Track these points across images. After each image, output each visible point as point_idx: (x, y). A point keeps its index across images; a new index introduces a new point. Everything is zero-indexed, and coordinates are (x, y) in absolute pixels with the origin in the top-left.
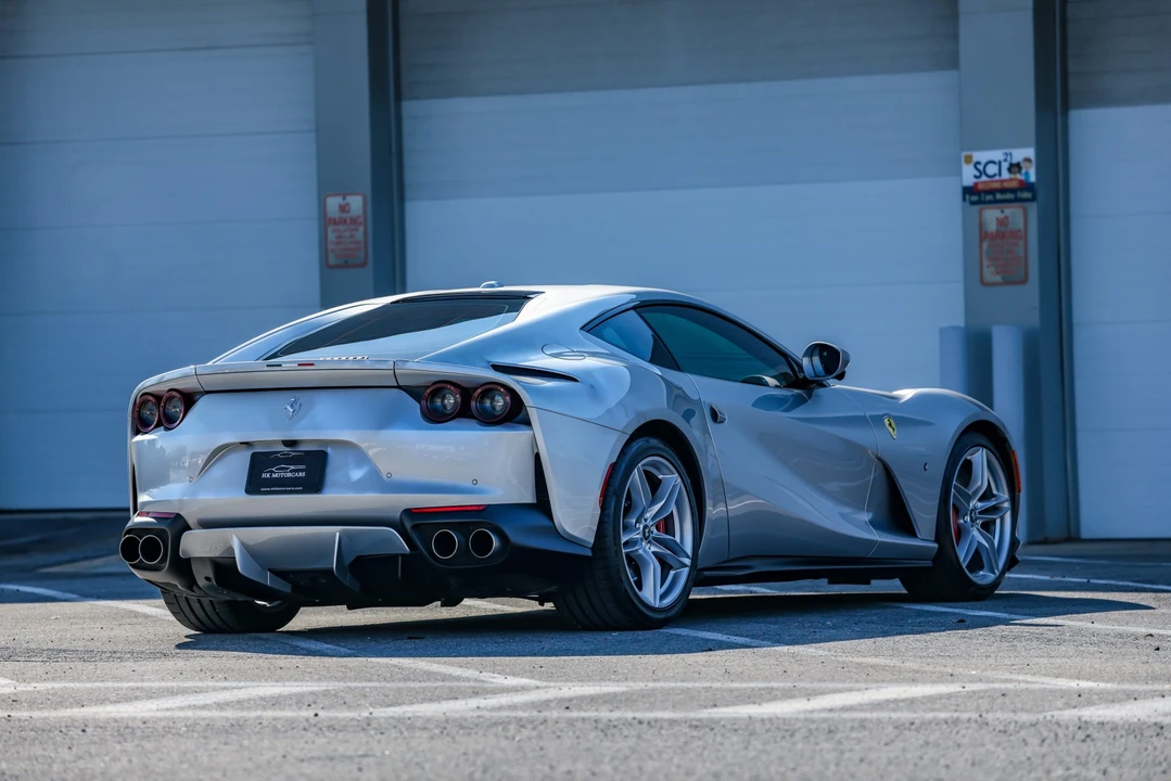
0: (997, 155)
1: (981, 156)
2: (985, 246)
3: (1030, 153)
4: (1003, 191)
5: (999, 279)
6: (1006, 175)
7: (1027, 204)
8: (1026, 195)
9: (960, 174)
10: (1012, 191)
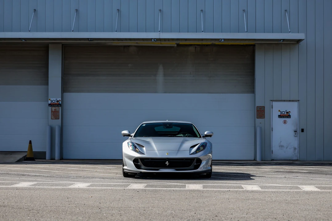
1: (52, 99)
2: (52, 113)
3: (60, 99)
4: (55, 105)
5: (54, 118)
6: (56, 102)
8: (59, 106)
9: (48, 102)
10: (57, 105)
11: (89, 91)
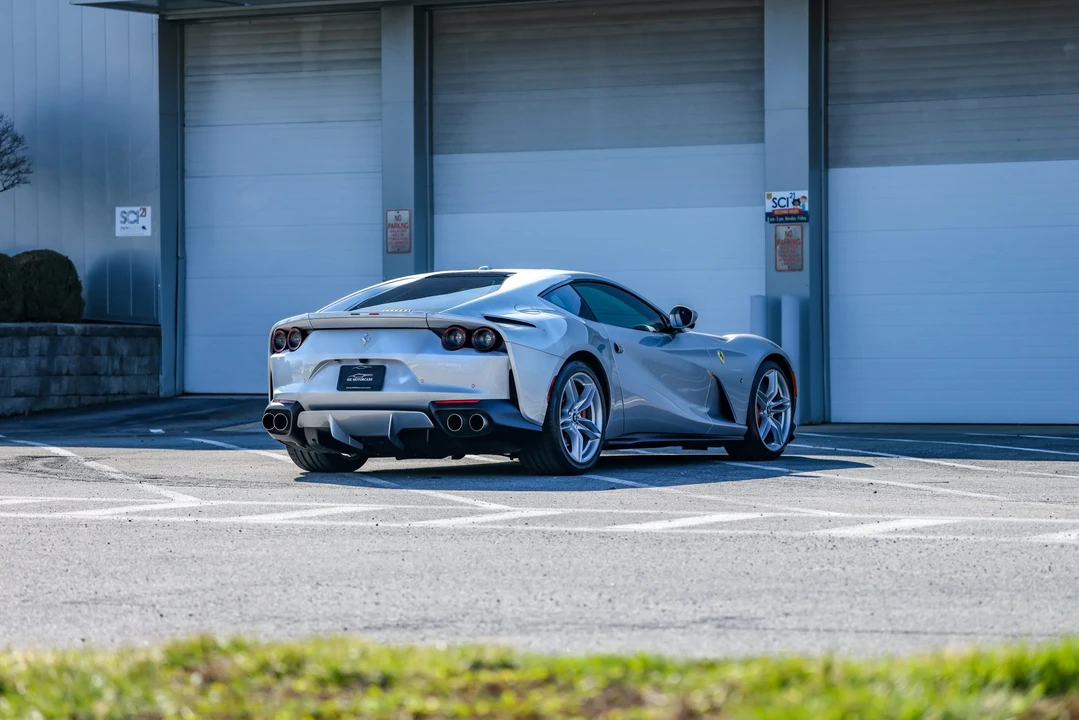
0: (786, 194)
1: (775, 194)
2: (778, 247)
3: (806, 193)
4: (789, 215)
5: (786, 267)
6: (791, 206)
7: (803, 224)
9: (764, 204)
10: (795, 215)
11: (919, 160)
